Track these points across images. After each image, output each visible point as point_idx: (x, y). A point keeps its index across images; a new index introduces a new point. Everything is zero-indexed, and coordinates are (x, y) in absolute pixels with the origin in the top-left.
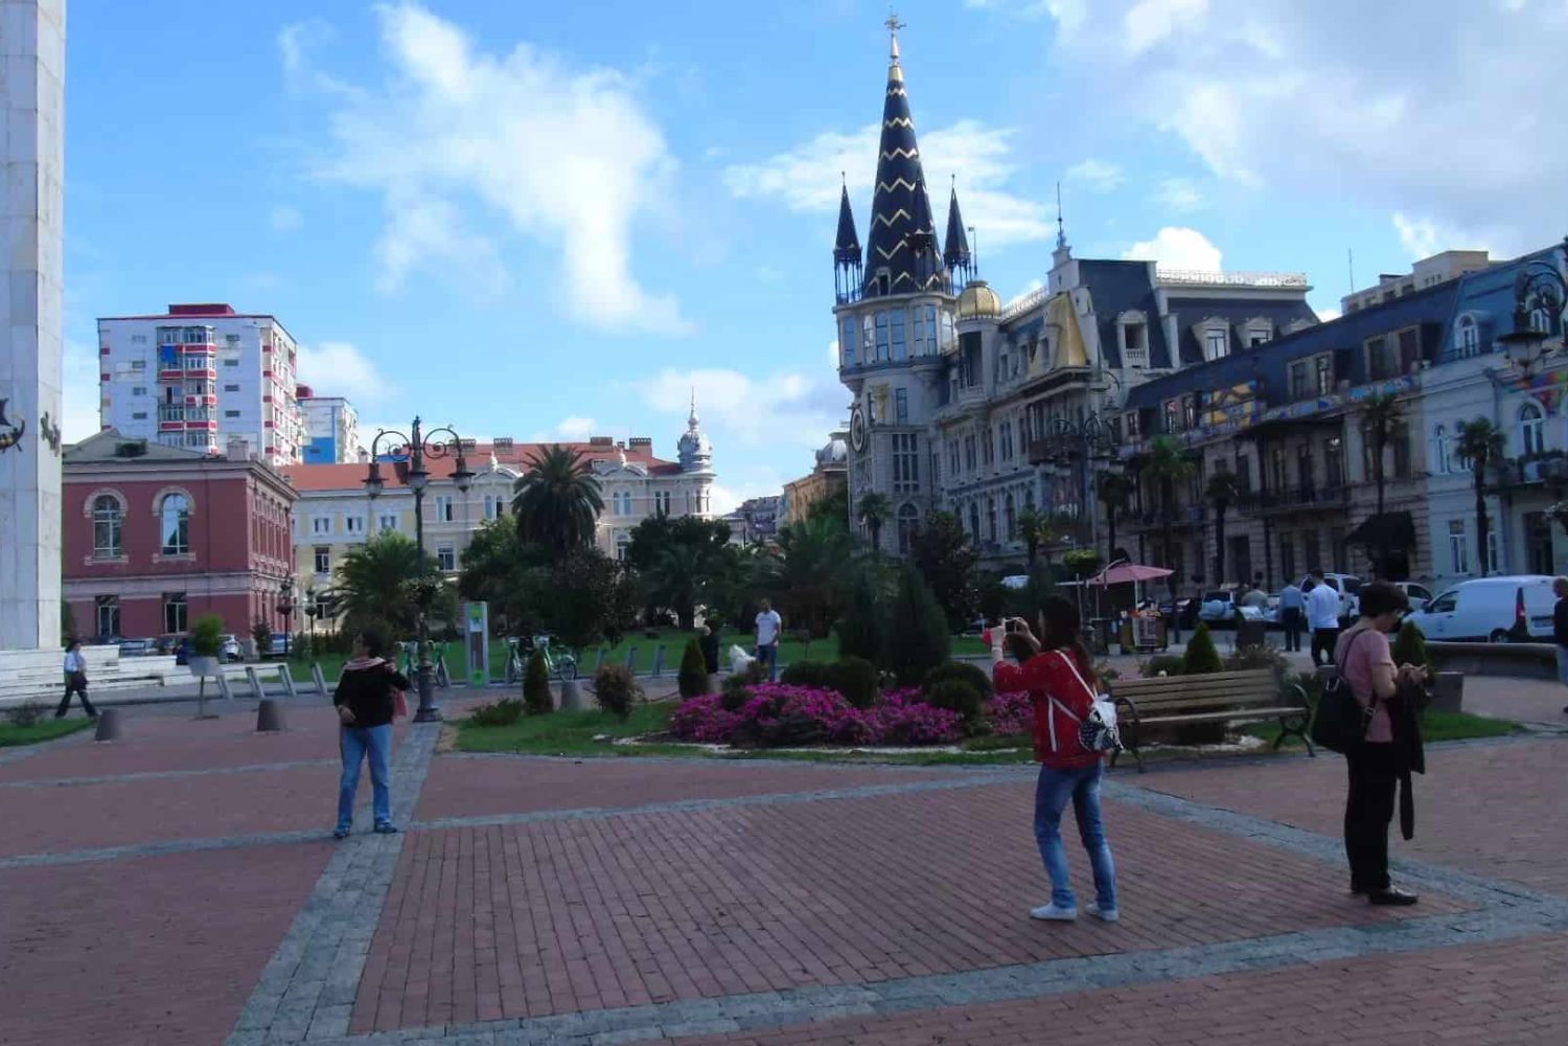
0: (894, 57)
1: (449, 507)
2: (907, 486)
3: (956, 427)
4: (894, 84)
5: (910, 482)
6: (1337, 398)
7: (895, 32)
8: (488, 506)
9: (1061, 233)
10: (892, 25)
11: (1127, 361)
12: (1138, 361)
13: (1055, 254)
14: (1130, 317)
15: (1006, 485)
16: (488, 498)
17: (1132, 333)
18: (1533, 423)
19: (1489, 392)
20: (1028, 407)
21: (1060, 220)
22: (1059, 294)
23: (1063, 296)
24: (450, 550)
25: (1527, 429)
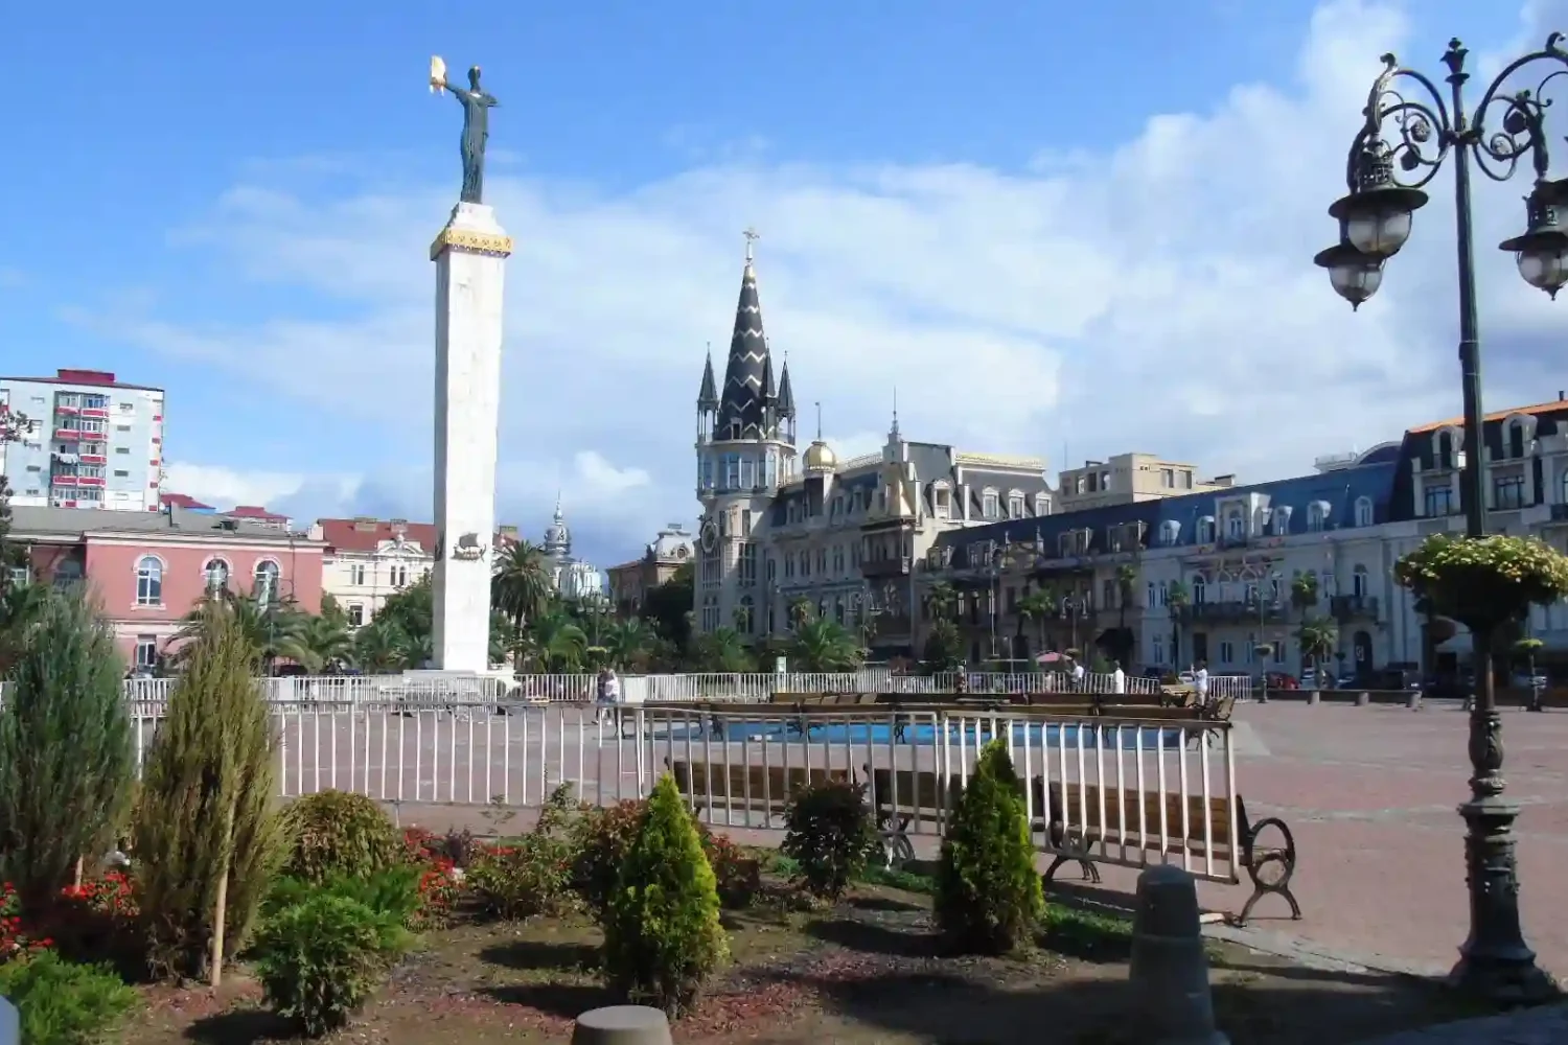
0: (749, 259)
1: (361, 574)
2: (747, 583)
3: (794, 542)
4: (746, 280)
5: (750, 580)
6: (1089, 559)
7: (751, 240)
8: (393, 575)
9: (895, 422)
10: (749, 235)
11: (938, 513)
12: (944, 514)
13: (890, 435)
14: (940, 485)
15: (837, 589)
16: (393, 568)
17: (941, 493)
18: (1200, 586)
19: (1177, 567)
20: (864, 537)
21: (895, 413)
22: (892, 463)
23: (895, 466)
24: (360, 608)
25: (1197, 587)
